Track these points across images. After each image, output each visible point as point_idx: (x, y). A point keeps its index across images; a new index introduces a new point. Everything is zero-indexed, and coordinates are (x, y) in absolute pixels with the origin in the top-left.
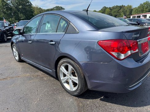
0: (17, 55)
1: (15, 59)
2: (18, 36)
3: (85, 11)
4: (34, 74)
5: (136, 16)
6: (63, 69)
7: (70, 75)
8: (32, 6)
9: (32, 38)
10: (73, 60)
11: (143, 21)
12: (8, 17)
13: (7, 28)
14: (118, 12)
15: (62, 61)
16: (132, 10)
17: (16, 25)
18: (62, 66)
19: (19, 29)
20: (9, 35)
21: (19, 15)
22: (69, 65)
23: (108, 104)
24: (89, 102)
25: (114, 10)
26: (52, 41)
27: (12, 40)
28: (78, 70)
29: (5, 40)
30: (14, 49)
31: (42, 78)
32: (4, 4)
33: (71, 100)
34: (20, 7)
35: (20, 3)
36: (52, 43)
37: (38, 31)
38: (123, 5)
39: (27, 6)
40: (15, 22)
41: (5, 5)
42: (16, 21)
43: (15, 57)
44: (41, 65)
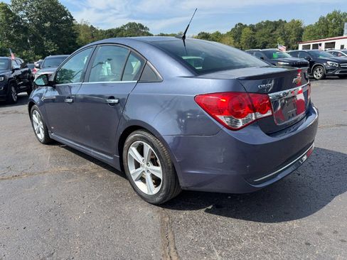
0: (41, 130)
1: (37, 137)
2: (44, 89)
3: (180, 38)
4: (78, 167)
5: (311, 44)
6: (133, 152)
7: (148, 164)
8: (74, 21)
9: (74, 92)
10: (152, 134)
11: (321, 57)
12: (19, 47)
13: (18, 73)
14: (271, 36)
15: (132, 137)
16: (302, 30)
17: (38, 65)
18: (133, 146)
19: (46, 75)
20: (22, 87)
21: (45, 43)
22: (144, 143)
23: (219, 218)
24: (184, 215)
25: (260, 30)
26: (112, 98)
27: (31, 97)
28: (161, 152)
29: (13, 100)
30: (34, 116)
31: (94, 174)
32: (10, 18)
33: (149, 212)
34: (47, 25)
35: (46, 15)
36: (113, 101)
37: (84, 77)
38: (280, 20)
39: (63, 22)
40: (34, 58)
41: (13, 21)
42: (37, 56)
43: (36, 135)
44: (91, 148)
